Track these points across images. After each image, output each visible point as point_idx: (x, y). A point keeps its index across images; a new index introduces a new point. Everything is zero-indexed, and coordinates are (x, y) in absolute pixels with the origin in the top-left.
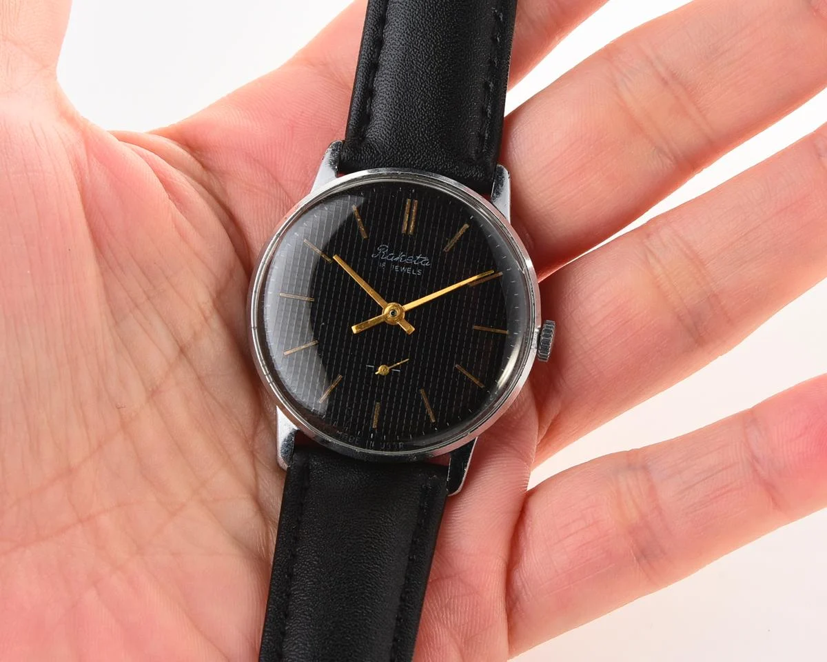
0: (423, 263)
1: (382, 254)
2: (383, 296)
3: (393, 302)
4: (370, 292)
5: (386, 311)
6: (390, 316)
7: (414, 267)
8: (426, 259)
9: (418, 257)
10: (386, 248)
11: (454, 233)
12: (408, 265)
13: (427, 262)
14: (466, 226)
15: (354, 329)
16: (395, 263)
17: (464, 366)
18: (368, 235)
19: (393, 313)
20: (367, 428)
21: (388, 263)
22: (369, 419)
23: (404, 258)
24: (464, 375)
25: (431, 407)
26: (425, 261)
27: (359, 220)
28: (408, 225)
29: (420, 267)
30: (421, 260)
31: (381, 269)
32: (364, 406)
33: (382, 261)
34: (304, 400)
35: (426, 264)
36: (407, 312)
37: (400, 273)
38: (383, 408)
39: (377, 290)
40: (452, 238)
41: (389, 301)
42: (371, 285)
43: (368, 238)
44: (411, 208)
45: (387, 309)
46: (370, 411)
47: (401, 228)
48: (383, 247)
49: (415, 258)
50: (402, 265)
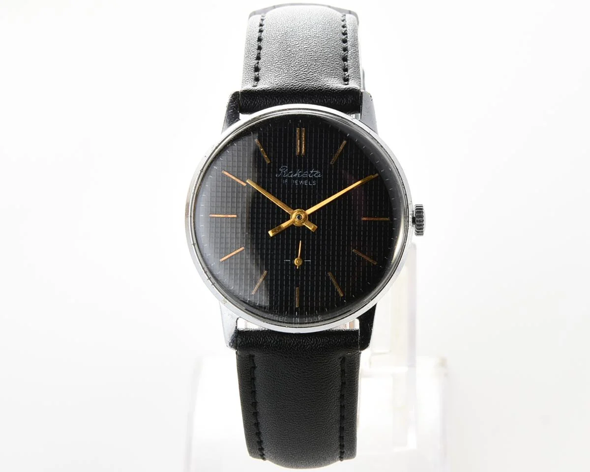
0: (316, 175)
1: (283, 173)
2: (288, 205)
3: (298, 208)
4: (279, 204)
5: (294, 216)
6: (297, 220)
7: (310, 180)
8: (317, 172)
9: (312, 172)
10: (286, 168)
11: (336, 149)
12: (304, 179)
13: (319, 174)
14: (345, 142)
15: (271, 233)
16: (294, 178)
17: (359, 250)
18: (271, 161)
19: (299, 217)
20: (292, 308)
21: (289, 179)
22: (293, 301)
23: (301, 174)
24: (360, 256)
25: (339, 284)
26: (318, 174)
27: (262, 149)
28: (301, 148)
29: (315, 179)
30: (314, 173)
31: (284, 185)
32: (287, 292)
33: (285, 178)
34: (240, 294)
35: (319, 176)
36: (309, 215)
37: (299, 185)
38: (301, 291)
39: (283, 201)
40: (335, 152)
41: (294, 209)
42: (279, 198)
43: (271, 162)
44: (300, 135)
45: (294, 215)
46: (292, 295)
47: (295, 152)
48: (283, 168)
49: (309, 173)
50: (300, 179)
